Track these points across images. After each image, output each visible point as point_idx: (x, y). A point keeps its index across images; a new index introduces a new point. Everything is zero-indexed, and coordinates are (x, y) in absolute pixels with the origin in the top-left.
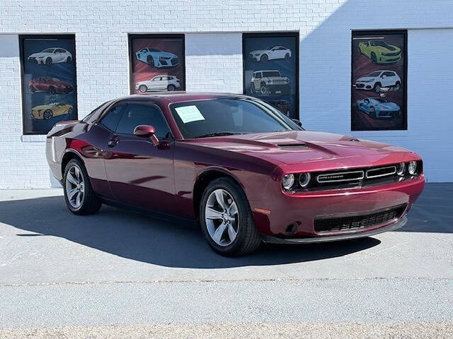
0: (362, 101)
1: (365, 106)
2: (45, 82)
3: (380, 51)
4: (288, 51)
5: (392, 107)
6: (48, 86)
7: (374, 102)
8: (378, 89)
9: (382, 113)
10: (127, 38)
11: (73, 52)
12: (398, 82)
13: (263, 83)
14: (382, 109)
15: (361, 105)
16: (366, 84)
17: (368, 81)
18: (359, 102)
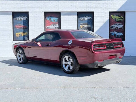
0: (112, 32)
1: (113, 34)
2: (19, 26)
3: (117, 17)
4: (91, 17)
5: (121, 34)
6: (20, 27)
7: (115, 33)
8: (117, 29)
9: (118, 36)
10: (44, 13)
11: (28, 17)
12: (123, 27)
13: (83, 27)
14: (118, 35)
15: (112, 33)
16: (113, 27)
17: (114, 26)
18: (111, 32)
